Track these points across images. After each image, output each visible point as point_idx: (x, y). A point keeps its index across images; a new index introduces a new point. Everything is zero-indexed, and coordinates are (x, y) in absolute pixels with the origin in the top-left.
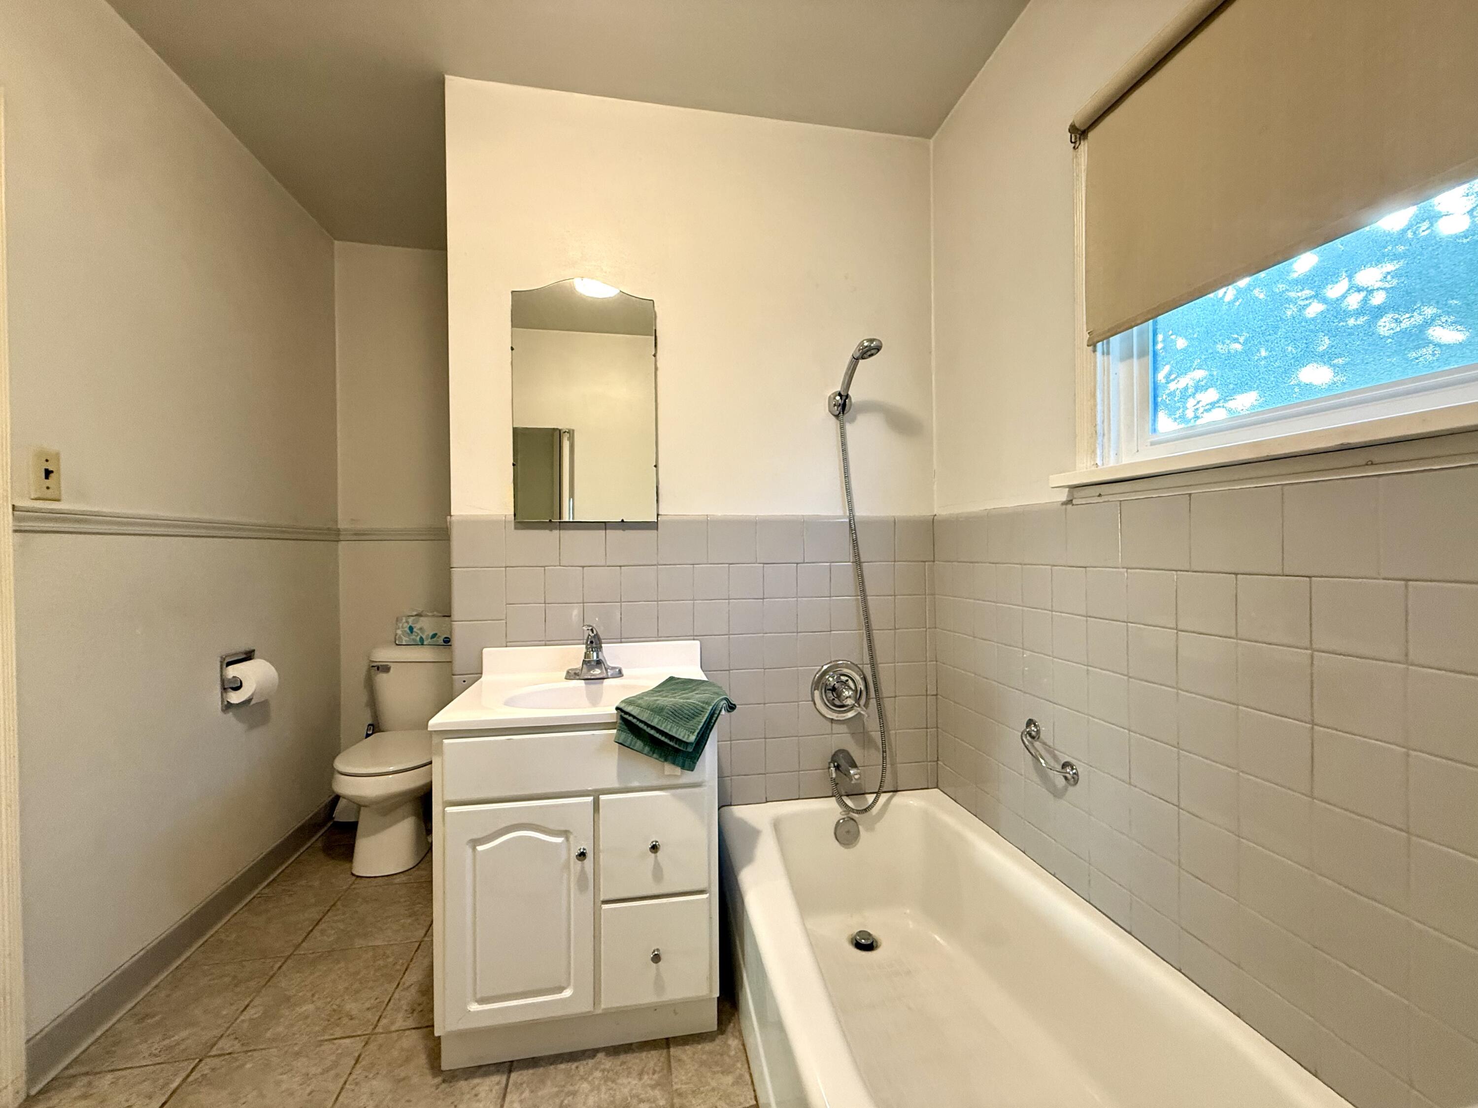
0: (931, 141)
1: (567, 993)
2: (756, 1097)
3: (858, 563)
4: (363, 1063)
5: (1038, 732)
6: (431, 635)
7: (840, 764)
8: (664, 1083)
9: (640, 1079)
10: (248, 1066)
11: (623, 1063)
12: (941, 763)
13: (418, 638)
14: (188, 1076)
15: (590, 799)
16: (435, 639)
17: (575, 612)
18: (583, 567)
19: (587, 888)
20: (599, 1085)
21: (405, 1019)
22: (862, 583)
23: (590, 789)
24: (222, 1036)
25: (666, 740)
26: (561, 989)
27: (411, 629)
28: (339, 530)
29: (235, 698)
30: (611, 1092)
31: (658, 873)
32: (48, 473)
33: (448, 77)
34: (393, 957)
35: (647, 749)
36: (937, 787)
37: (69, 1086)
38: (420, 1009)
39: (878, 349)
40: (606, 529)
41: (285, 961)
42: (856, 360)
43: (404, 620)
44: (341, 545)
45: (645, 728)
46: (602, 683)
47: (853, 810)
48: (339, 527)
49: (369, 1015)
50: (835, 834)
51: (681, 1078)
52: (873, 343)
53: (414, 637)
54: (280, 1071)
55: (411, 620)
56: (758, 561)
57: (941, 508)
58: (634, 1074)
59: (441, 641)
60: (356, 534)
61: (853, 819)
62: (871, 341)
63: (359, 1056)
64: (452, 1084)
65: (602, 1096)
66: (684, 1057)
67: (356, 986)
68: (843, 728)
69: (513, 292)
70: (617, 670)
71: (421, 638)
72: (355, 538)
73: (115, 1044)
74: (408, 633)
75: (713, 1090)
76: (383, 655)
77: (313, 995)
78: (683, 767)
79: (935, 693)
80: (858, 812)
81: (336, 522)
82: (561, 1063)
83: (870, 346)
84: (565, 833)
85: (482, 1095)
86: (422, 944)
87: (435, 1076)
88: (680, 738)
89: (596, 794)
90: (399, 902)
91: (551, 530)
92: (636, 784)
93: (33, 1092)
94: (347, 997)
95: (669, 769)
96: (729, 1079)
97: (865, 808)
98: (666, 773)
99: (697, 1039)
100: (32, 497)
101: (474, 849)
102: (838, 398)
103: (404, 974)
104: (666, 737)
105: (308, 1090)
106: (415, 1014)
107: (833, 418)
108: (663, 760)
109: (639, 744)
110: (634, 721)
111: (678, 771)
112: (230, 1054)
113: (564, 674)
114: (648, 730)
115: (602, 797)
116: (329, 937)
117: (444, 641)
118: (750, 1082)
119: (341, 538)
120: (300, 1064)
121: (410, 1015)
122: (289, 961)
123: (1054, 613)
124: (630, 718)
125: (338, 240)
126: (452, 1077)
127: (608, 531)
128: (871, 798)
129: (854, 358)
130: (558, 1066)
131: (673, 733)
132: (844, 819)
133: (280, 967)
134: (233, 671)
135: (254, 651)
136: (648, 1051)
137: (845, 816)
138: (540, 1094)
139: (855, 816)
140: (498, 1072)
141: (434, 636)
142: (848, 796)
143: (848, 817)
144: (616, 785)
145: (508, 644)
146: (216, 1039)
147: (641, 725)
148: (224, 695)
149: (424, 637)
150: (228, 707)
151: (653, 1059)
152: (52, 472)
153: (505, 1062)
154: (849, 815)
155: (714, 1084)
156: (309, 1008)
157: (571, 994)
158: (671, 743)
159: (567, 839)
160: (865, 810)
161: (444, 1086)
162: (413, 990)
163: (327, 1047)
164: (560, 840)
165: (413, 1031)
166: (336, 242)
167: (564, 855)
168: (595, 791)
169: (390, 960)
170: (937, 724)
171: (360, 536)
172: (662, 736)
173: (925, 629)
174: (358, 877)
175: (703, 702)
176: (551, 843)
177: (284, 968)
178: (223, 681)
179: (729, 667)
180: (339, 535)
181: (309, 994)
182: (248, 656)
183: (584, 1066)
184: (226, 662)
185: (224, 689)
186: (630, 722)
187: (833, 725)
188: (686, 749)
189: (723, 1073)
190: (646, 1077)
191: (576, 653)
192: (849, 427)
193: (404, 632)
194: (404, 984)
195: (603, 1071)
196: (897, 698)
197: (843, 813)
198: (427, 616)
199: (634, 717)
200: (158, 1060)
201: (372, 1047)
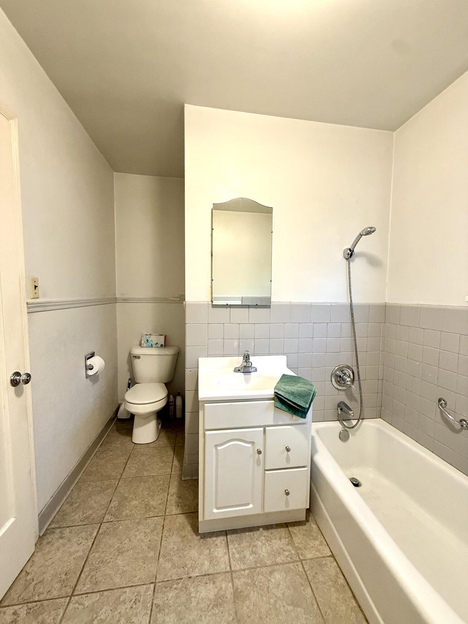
0: (395, 133)
1: (251, 506)
2: (331, 551)
3: (353, 323)
4: (166, 528)
5: (446, 404)
6: (155, 343)
7: (342, 408)
8: (291, 543)
9: (281, 541)
10: (121, 527)
11: (271, 534)
12: (383, 408)
13: (150, 344)
14: (98, 531)
15: (262, 429)
16: (157, 345)
17: (236, 343)
18: (239, 324)
19: (260, 465)
20: (265, 543)
21: (176, 509)
22: (354, 332)
23: (262, 425)
24: (106, 514)
25: (296, 406)
26: (248, 504)
27: (147, 340)
28: (117, 298)
29: (90, 373)
30: (271, 546)
31: (288, 459)
32: (36, 287)
33: (186, 105)
34: (162, 481)
35: (287, 410)
36: (380, 418)
37: (53, 533)
38: (181, 505)
39: (373, 231)
40: (249, 308)
41: (119, 481)
42: (361, 235)
43: (145, 337)
44: (118, 304)
45: (287, 401)
46: (250, 374)
47: (347, 427)
48: (117, 297)
49: (161, 507)
50: (339, 437)
51: (297, 540)
52: (372, 229)
53: (149, 344)
54: (134, 530)
55: (147, 337)
56: (311, 322)
57: (389, 299)
58: (278, 539)
59: (160, 346)
60: (123, 300)
61: (347, 431)
62: (371, 228)
63: (163, 525)
64: (205, 540)
65: (268, 548)
66: (295, 531)
67: (152, 493)
68: (343, 393)
69: (213, 204)
70: (255, 369)
71: (151, 344)
72: (123, 301)
73: (64, 515)
74: (146, 342)
75: (312, 547)
76: (137, 351)
77: (136, 497)
78: (302, 417)
79: (382, 379)
80: (349, 428)
81: (115, 295)
82: (246, 532)
83: (371, 230)
84: (253, 443)
85: (219, 544)
86: (172, 475)
87: (197, 536)
88: (302, 406)
89: (264, 427)
90: (156, 456)
91: (227, 308)
92: (281, 423)
93: (41, 535)
94: (150, 499)
95: (295, 417)
96: (317, 543)
97: (352, 426)
98: (294, 419)
99: (299, 524)
100: (31, 298)
101: (216, 448)
102: (349, 251)
103: (169, 488)
104: (296, 405)
105: (148, 539)
106: (179, 507)
107: (345, 260)
108: (293, 414)
109: (284, 407)
110: (283, 398)
111: (299, 418)
112: (111, 522)
113: (233, 369)
114: (289, 402)
115: (267, 428)
116: (133, 470)
117: (161, 346)
118: (326, 544)
119: (117, 301)
120: (141, 527)
121: (178, 508)
122: (121, 481)
123: (460, 355)
124: (281, 397)
125: (115, 172)
126: (205, 536)
127: (250, 309)
128: (354, 422)
129: (360, 234)
130: (246, 533)
131: (299, 404)
132: (343, 431)
133: (118, 484)
134: (89, 362)
135: (94, 352)
136: (280, 528)
137: (344, 429)
138: (242, 545)
139: (348, 429)
140: (222, 535)
141: (157, 344)
142: (344, 420)
143: (345, 430)
144: (272, 423)
145: (208, 356)
146: (104, 515)
147: (285, 400)
148: (87, 371)
149: (153, 344)
150: (87, 376)
151: (283, 531)
152: (37, 286)
153: (223, 531)
154: (345, 429)
155: (312, 545)
156: (135, 502)
157: (252, 507)
158: (298, 408)
159: (253, 445)
160: (353, 427)
161: (202, 540)
162: (175, 496)
163: (149, 520)
164: (250, 445)
165: (181, 515)
166: (114, 173)
167: (251, 452)
168: (264, 425)
169: (161, 482)
170: (382, 391)
171: (125, 300)
172: (294, 404)
173: (379, 352)
174: (135, 443)
175: (309, 390)
176: (246, 447)
177: (120, 484)
178: (86, 366)
179: (298, 366)
180: (117, 300)
181: (134, 497)
182: (92, 355)
183: (256, 534)
184: (87, 358)
185: (86, 369)
186: (281, 398)
187: (339, 391)
188: (304, 410)
189: (314, 539)
190: (283, 540)
191: (239, 361)
192: (351, 263)
193: (145, 342)
194: (170, 493)
195: (265, 536)
196: (366, 381)
197: (343, 428)
198: (153, 335)
199: (282, 396)
200: (84, 523)
201: (167, 522)
